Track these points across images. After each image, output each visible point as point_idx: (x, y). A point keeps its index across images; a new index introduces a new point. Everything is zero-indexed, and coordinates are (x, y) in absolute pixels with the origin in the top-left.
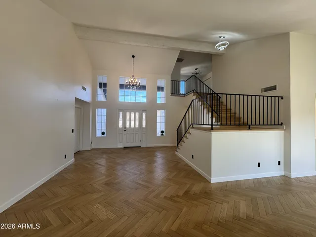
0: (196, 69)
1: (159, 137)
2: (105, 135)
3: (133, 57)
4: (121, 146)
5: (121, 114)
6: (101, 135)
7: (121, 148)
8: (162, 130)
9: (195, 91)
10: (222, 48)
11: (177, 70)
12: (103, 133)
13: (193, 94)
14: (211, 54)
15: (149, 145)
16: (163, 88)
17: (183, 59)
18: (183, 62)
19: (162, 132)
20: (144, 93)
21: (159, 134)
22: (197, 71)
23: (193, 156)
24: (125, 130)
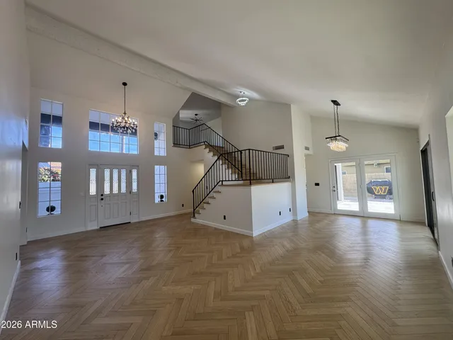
0: (196, 115)
1: (157, 204)
3: (125, 84)
4: (93, 226)
5: (93, 173)
9: (206, 143)
10: (242, 104)
13: (203, 147)
14: (220, 103)
15: (144, 219)
19: (162, 197)
20: (134, 140)
22: (198, 117)
23: (225, 217)
24: (102, 199)
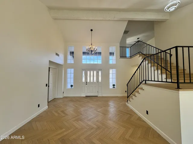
0: (138, 38)
1: (111, 89)
2: (73, 87)
3: (92, 30)
4: (83, 95)
5: (84, 73)
6: (70, 87)
7: (84, 97)
8: (113, 84)
9: (140, 53)
10: (173, 9)
11: (123, 40)
12: (72, 86)
13: (138, 56)
15: (104, 95)
16: (113, 53)
17: (129, 31)
18: (128, 33)
19: (114, 85)
20: (100, 57)
21: (111, 87)
22: (139, 40)
23: (147, 112)
24: (86, 84)
